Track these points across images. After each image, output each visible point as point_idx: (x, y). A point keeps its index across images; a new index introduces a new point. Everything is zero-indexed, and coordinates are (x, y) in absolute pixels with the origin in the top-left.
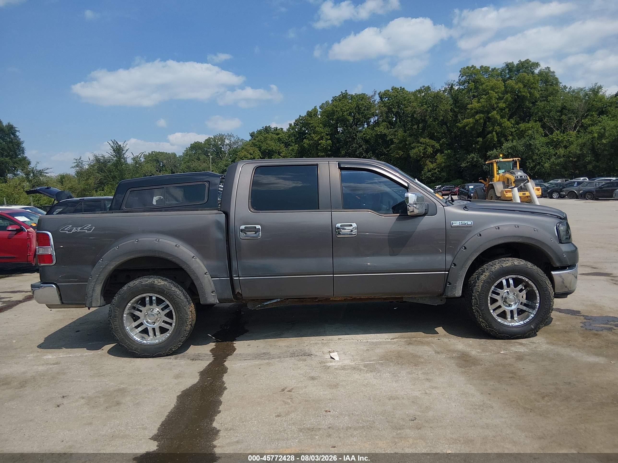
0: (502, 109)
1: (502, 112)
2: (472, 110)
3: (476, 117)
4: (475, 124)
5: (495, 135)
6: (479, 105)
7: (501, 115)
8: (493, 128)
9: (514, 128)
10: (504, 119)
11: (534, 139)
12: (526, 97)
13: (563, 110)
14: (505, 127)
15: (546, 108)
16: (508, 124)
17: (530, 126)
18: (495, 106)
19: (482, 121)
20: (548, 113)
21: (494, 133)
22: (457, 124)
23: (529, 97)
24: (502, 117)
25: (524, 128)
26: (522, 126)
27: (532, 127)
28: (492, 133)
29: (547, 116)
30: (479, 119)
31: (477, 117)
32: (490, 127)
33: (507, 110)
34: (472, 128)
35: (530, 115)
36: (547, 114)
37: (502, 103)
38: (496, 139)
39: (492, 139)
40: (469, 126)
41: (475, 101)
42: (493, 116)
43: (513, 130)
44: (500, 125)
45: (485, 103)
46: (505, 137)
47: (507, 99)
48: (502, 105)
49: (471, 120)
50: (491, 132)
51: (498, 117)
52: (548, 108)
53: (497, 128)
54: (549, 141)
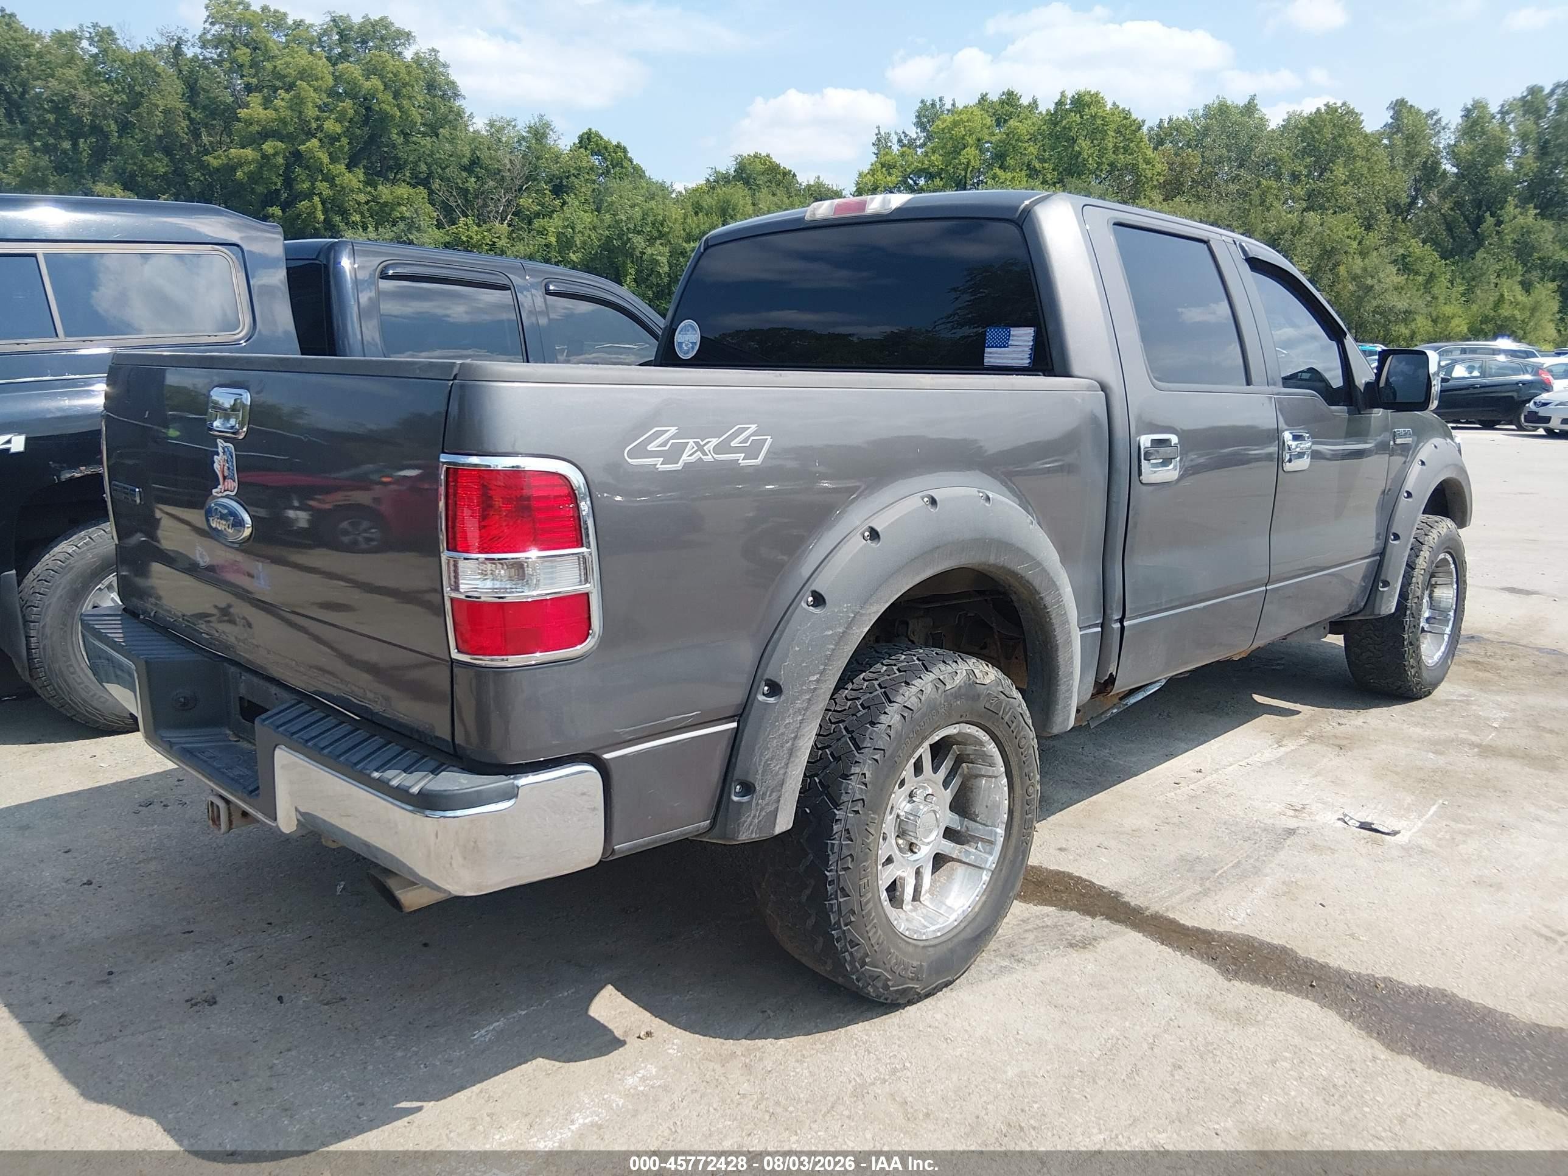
0: (334, 139)
1: (332, 144)
2: (251, 124)
3: (263, 146)
4: (261, 167)
5: (320, 207)
6: (270, 114)
7: (330, 154)
8: (313, 184)
9: (365, 193)
10: (339, 166)
11: (419, 229)
12: (392, 116)
13: (473, 165)
14: (343, 188)
15: (438, 155)
16: (350, 181)
17: (405, 196)
18: (314, 125)
19: (280, 160)
20: (443, 169)
21: (316, 199)
22: (205, 158)
23: (397, 119)
24: (333, 159)
25: (390, 198)
26: (385, 192)
27: (408, 199)
28: (311, 200)
29: (440, 175)
30: (274, 155)
31: (268, 147)
32: (303, 182)
33: (345, 141)
34: (254, 178)
35: (399, 167)
36: (439, 170)
37: (332, 121)
38: (323, 217)
39: (312, 214)
40: (246, 169)
41: (255, 99)
42: (309, 150)
43: (362, 198)
44: (330, 179)
45: (289, 113)
46: (344, 213)
47: (343, 113)
48: (332, 126)
49: (249, 153)
50: (309, 195)
51: (325, 159)
52: (442, 157)
53: (323, 187)
54: (448, 239)
